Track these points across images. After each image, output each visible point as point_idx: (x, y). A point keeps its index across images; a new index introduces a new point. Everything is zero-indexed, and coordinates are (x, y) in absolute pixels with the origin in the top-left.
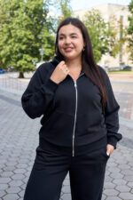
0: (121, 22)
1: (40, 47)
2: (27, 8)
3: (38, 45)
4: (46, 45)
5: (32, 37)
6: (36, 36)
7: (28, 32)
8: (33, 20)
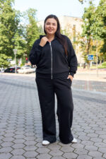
0: (74, 29)
1: (14, 48)
2: (2, 18)
3: (12, 46)
4: (18, 47)
5: (7, 40)
6: (10, 40)
7: (4, 37)
8: (7, 28)
